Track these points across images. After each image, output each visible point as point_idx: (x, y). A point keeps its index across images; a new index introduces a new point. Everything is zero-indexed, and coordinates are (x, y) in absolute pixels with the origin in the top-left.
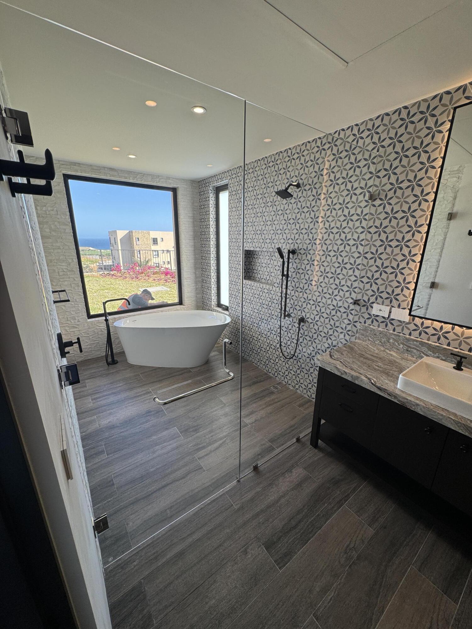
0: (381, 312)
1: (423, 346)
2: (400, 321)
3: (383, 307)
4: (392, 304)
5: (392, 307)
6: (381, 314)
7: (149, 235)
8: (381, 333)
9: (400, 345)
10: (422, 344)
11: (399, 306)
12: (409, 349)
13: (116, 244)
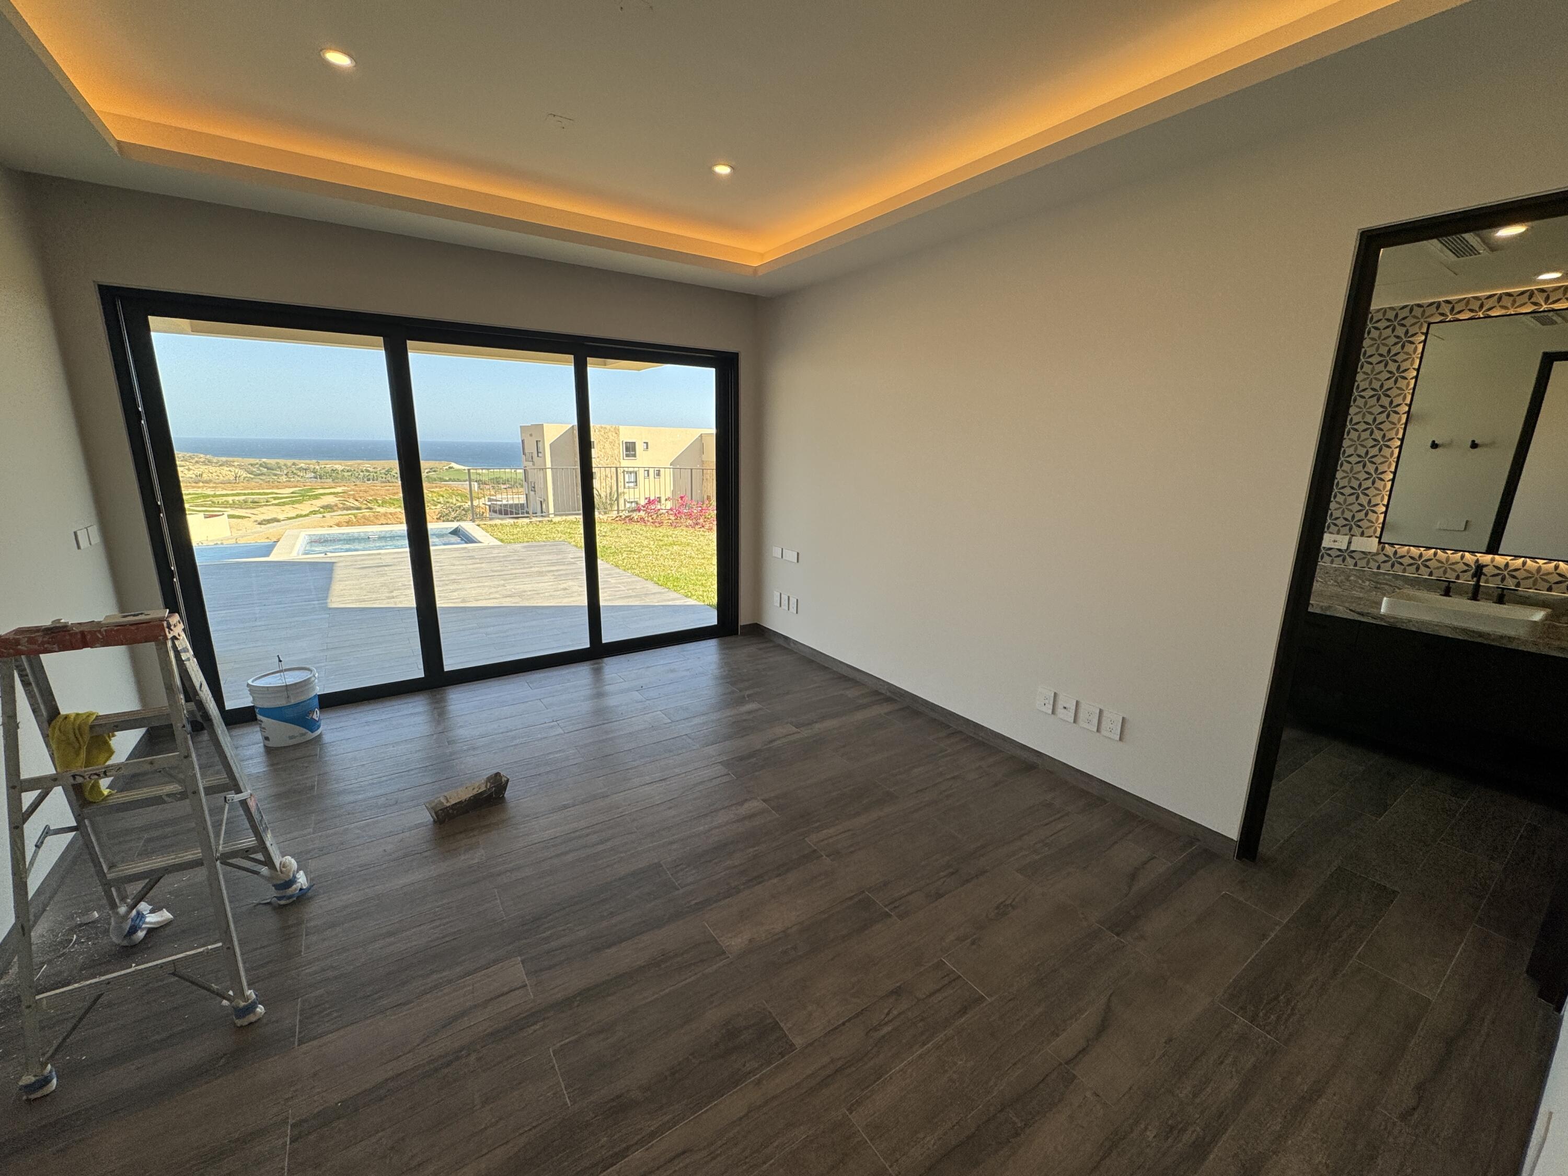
0: (1336, 543)
1: (1397, 580)
2: (1363, 552)
3: (1338, 537)
4: (1352, 533)
5: (1353, 535)
6: (1336, 546)
7: (618, 436)
8: (1336, 570)
9: (1364, 583)
10: (1396, 577)
11: (1362, 534)
12: (1379, 586)
13: (540, 455)
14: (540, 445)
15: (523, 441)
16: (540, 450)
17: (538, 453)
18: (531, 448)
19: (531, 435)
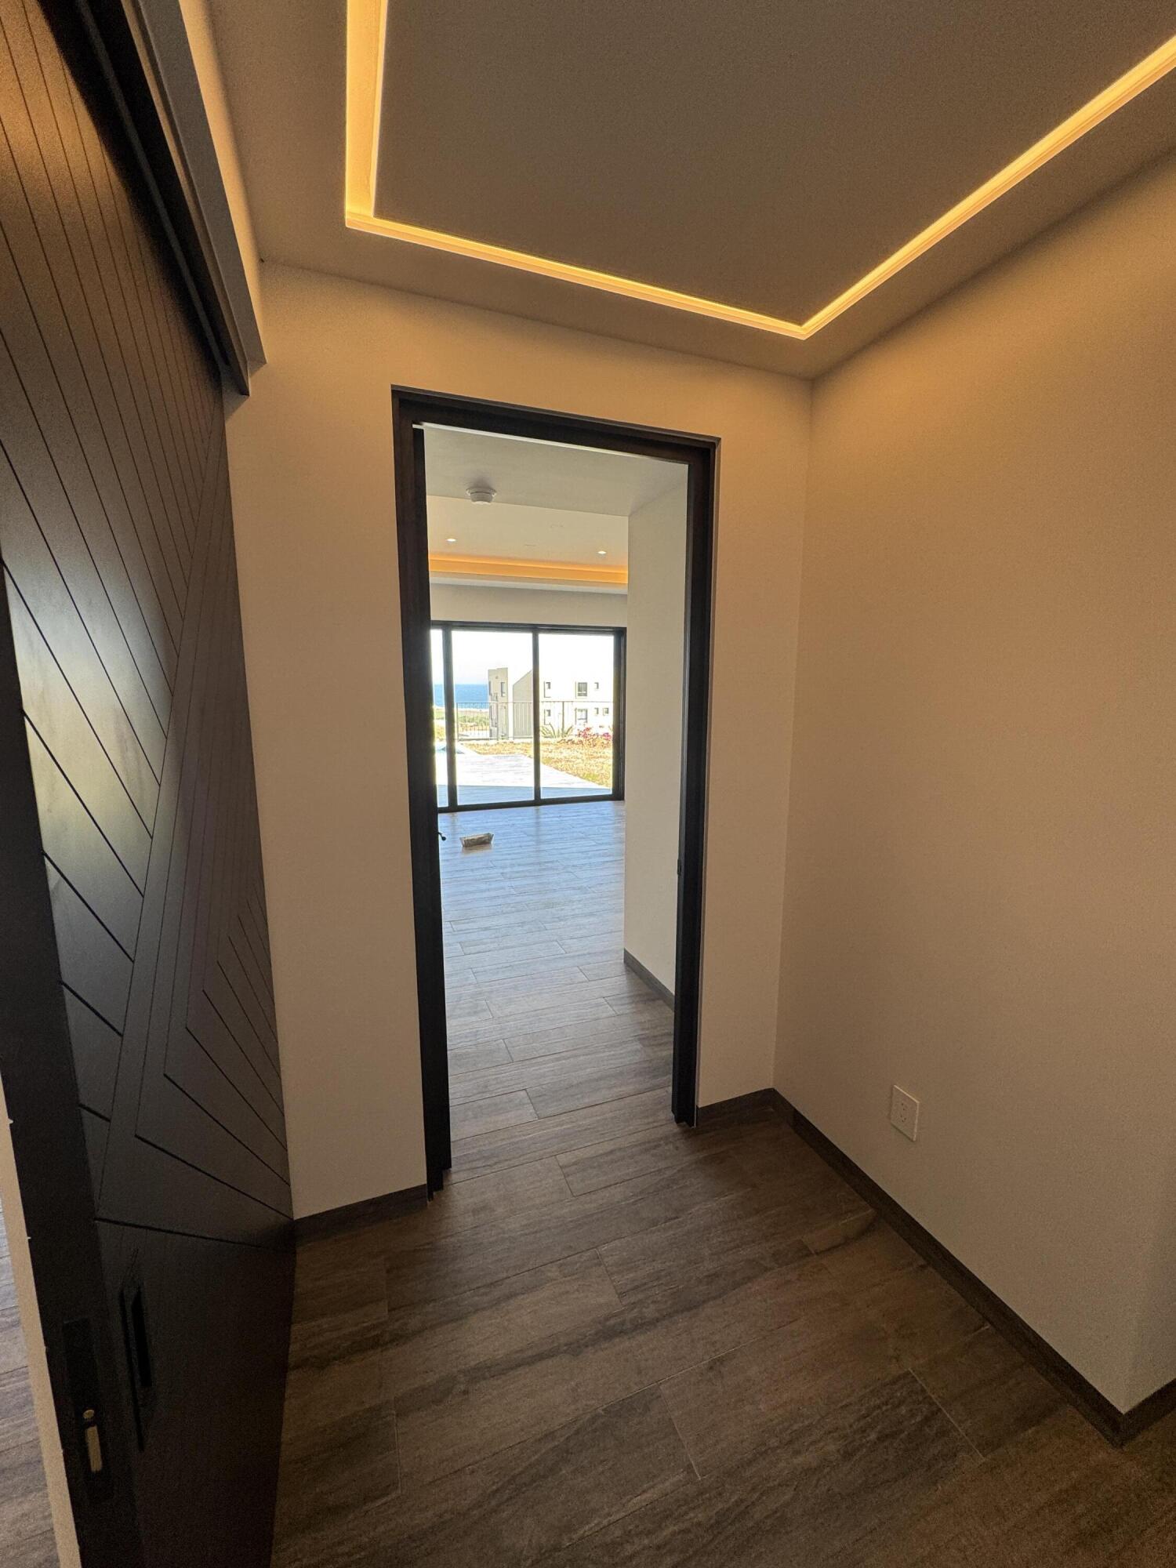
13: (504, 695)
14: (505, 685)
15: (490, 683)
16: (504, 691)
17: (502, 692)
18: (496, 689)
19: (497, 678)
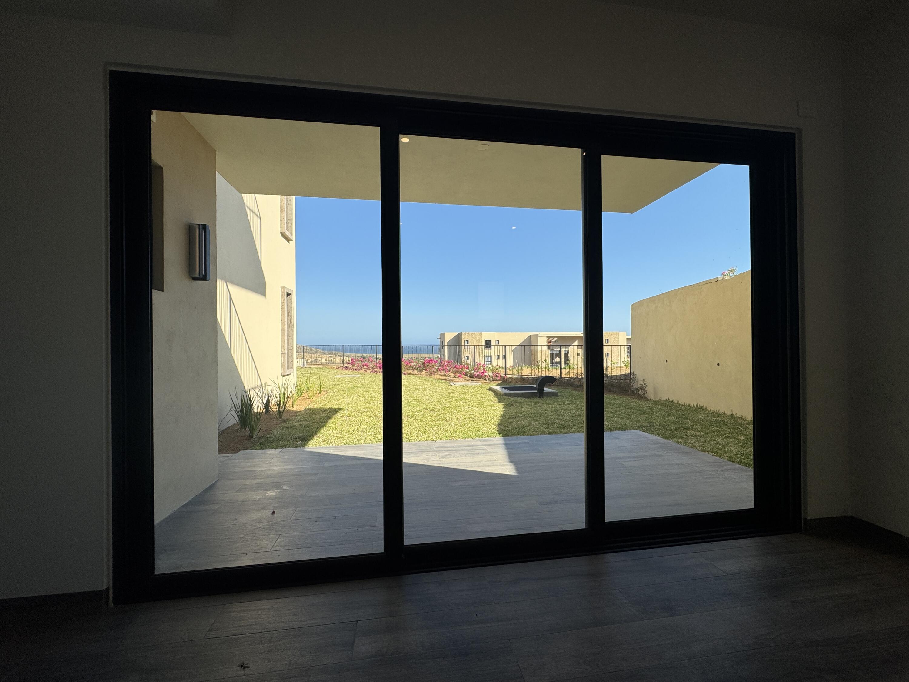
7: (482, 337)
